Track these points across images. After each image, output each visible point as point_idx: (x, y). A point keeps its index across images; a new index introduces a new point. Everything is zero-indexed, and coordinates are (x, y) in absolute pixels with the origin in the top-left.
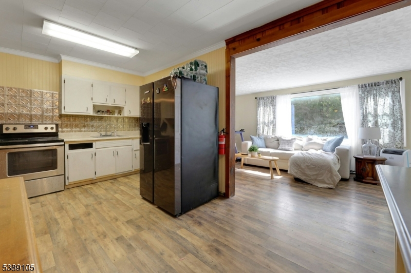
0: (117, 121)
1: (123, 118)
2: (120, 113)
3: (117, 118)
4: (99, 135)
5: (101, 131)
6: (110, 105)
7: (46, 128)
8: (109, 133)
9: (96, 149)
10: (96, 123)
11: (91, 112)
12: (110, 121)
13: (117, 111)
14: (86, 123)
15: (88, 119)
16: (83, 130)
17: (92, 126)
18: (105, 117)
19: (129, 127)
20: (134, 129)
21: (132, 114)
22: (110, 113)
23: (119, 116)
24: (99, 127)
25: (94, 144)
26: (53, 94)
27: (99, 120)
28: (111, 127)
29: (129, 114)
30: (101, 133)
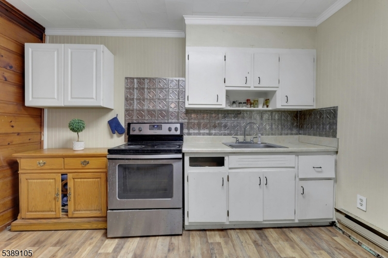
0: (262, 118)
1: (272, 112)
2: (266, 103)
3: (262, 113)
4: (234, 140)
5: (236, 134)
6: (252, 89)
7: (170, 129)
8: (248, 139)
9: (230, 168)
10: (230, 121)
11: (223, 105)
12: (251, 118)
13: (261, 100)
14: (217, 122)
15: (220, 115)
16: (213, 132)
17: (225, 126)
18: (244, 111)
19: (282, 129)
20: (289, 132)
21: (290, 103)
22: (251, 104)
23: (265, 108)
24: (235, 127)
25: (226, 158)
26: (179, 81)
27: (235, 117)
28: (251, 128)
29: (286, 104)
30: (237, 138)
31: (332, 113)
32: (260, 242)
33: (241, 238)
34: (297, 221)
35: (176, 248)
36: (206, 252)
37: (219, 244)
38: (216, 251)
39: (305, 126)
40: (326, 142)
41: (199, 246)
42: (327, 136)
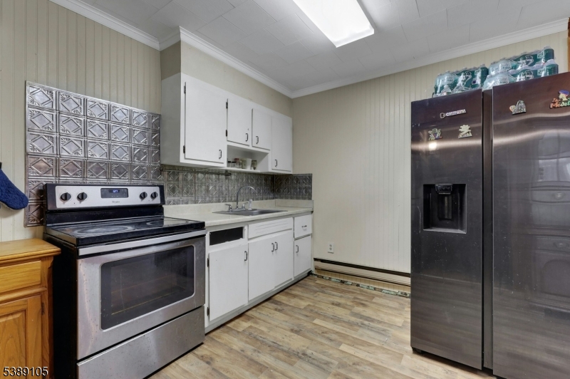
0: (248, 181)
2: (254, 164)
3: (248, 176)
7: (143, 196)
9: (249, 240)
11: (224, 166)
13: (249, 161)
22: (239, 164)
23: (253, 171)
25: (246, 229)
29: (275, 168)
30: (229, 205)
31: (308, 179)
32: (279, 307)
33: (263, 312)
34: (293, 279)
35: (214, 356)
36: (248, 340)
37: (251, 327)
38: (256, 334)
39: (282, 190)
40: (303, 204)
41: (235, 339)
42: (305, 199)
